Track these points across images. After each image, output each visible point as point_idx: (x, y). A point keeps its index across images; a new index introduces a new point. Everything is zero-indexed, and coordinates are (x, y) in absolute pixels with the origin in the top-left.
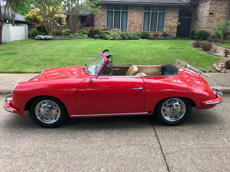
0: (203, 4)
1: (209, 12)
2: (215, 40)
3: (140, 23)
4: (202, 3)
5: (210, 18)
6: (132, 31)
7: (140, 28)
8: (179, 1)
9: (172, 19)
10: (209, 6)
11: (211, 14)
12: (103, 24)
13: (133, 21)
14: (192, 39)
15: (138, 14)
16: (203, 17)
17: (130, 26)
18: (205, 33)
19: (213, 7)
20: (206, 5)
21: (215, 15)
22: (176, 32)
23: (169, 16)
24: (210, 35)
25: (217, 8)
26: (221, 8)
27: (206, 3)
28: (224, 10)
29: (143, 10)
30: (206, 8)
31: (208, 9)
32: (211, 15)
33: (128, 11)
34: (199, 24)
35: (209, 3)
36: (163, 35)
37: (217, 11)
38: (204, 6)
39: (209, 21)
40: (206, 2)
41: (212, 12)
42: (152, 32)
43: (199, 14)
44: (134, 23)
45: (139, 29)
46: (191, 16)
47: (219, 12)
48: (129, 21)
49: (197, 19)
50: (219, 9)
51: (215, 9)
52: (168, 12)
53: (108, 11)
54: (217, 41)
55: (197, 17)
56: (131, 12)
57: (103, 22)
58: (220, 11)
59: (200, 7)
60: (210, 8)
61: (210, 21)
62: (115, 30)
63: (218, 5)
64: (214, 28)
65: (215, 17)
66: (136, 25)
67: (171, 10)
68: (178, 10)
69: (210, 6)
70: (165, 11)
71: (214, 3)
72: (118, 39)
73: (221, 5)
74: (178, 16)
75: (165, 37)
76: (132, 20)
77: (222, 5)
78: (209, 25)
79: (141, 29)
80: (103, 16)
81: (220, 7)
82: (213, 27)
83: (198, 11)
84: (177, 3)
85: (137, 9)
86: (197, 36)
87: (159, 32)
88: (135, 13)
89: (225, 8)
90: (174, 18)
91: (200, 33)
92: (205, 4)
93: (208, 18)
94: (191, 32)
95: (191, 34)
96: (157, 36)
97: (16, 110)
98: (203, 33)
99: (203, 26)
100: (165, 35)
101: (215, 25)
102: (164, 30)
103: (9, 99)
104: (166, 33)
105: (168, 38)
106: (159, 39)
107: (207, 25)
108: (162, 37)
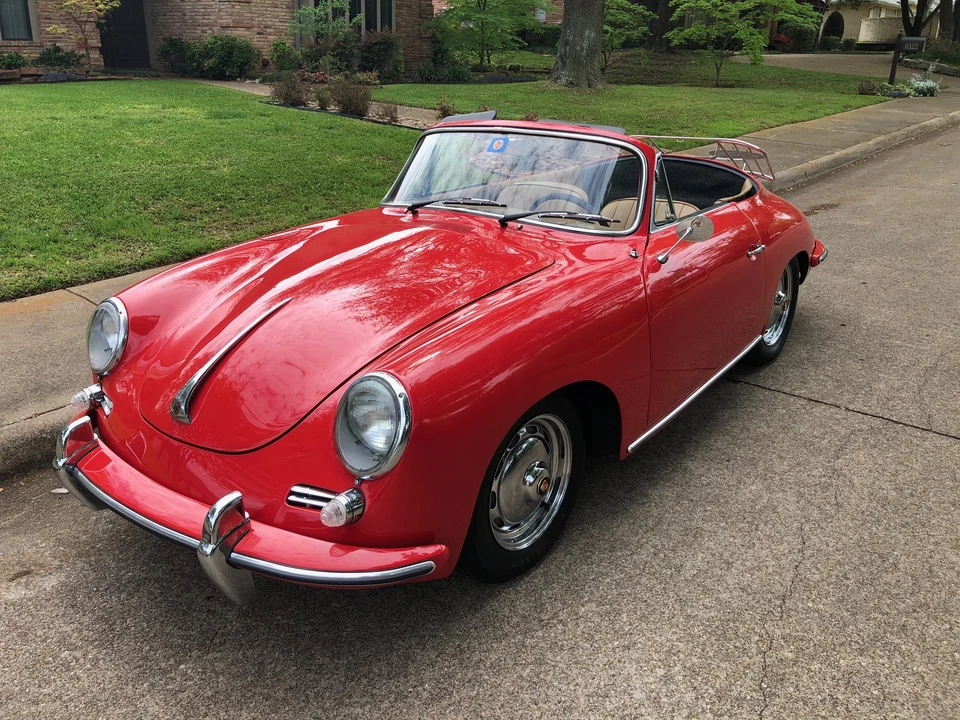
18: (240, 49)
22: (97, 42)
24: (259, 54)
34: (187, 6)
36: (42, 60)
64: (259, 26)
75: (58, 67)
78: (239, 14)
82: (254, 23)
86: (208, 63)
87: (13, 43)
91: (222, 47)
94: (155, 45)
95: (165, 54)
96: (17, 66)
97: (438, 547)
98: (233, 47)
99: (212, 17)
100: (57, 59)
101: (263, 15)
102: (57, 32)
103: (337, 506)
104: (58, 49)
105: (87, 72)
106: (36, 79)
107: (233, 13)
108: (54, 71)
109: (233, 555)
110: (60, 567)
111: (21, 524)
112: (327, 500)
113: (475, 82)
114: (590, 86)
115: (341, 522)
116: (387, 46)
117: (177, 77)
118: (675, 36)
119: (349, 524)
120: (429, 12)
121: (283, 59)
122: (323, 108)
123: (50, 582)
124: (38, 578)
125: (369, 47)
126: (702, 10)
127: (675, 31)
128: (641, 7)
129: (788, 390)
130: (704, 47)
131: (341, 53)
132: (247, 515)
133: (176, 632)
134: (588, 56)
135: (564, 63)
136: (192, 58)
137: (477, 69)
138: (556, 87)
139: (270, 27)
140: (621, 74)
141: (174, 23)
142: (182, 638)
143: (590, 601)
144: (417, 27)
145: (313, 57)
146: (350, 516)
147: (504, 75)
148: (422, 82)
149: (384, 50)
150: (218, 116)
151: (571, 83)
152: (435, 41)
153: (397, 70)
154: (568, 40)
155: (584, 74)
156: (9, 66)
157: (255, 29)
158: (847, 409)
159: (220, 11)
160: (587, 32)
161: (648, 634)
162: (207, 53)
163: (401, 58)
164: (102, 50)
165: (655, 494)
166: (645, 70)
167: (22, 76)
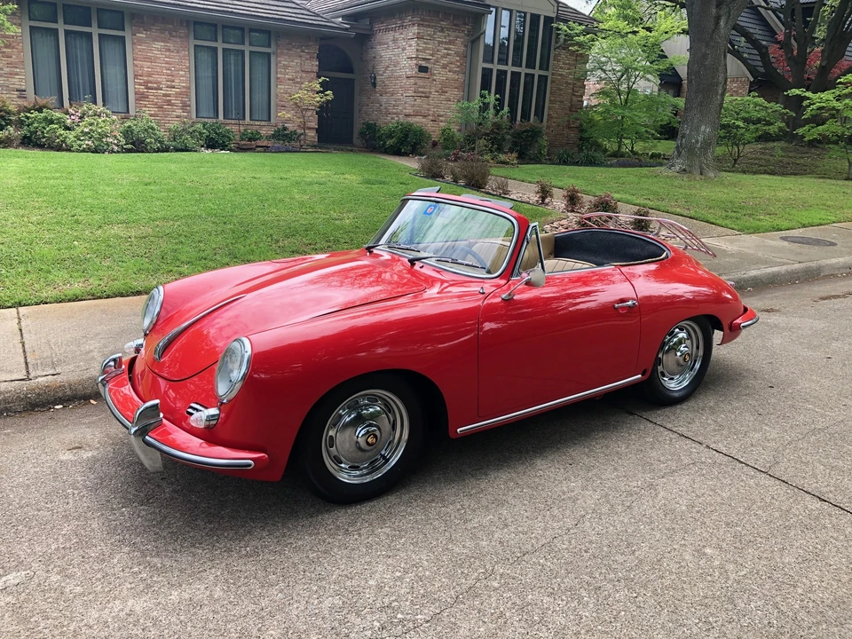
0: (390, 36)
1: (416, 65)
2: (454, 154)
3: (183, 87)
4: (387, 30)
5: (420, 83)
6: (151, 115)
7: (185, 106)
8: (316, 18)
9: (297, 78)
10: (413, 43)
11: (423, 69)
12: (16, 82)
13: (150, 79)
14: (371, 151)
15: (169, 50)
16: (397, 78)
17: (141, 97)
18: (415, 132)
19: (425, 49)
20: (403, 39)
21: (435, 75)
22: (314, 124)
23: (286, 67)
24: (430, 137)
25: (438, 51)
26: (446, 51)
27: (402, 34)
28: (457, 61)
29: (187, 36)
30: (404, 49)
31: (411, 51)
32: (422, 75)
33: (127, 34)
34: (384, 99)
35: (414, 34)
36: (273, 136)
37: (437, 61)
38: (395, 40)
39: (419, 92)
40: (401, 31)
41: (423, 63)
42: (233, 122)
43: (380, 68)
44: (155, 85)
45: (179, 112)
46: (351, 70)
47: (444, 67)
48: (136, 76)
49: (374, 85)
50: (443, 57)
51: (432, 55)
52: (282, 53)
53: (32, 28)
54: (459, 158)
55: (375, 78)
56: (141, 41)
57: (12, 74)
58: (444, 61)
59: (381, 44)
60: (417, 50)
61: (422, 93)
62: (90, 112)
63: (440, 42)
64: (433, 116)
65: (435, 80)
66: (165, 95)
67: (291, 44)
68: (315, 50)
69: (418, 45)
70: (269, 46)
71: (429, 35)
72: (116, 148)
73: (446, 43)
74: (316, 69)
75: (285, 141)
76: (150, 75)
77: (450, 42)
78: (419, 106)
79: (189, 112)
80: (13, 48)
81: (446, 49)
82: (430, 112)
83: (375, 58)
84: (310, 22)
85: (162, 31)
86: (389, 142)
87: (257, 123)
88: (159, 45)
89: (457, 54)
90: (304, 75)
91: (401, 130)
92: (397, 35)
93: (415, 84)
94: (358, 127)
95: (362, 134)
96: (255, 140)
97: (262, 455)
98: (409, 131)
99: (400, 108)
100: (283, 136)
101: (437, 106)
102: (285, 116)
103: (202, 416)
104: (285, 129)
105: (301, 146)
106: (266, 149)
107: (414, 105)
108: (279, 144)
109: (147, 437)
110: (98, 448)
111: (94, 423)
112: (197, 410)
113: (607, 166)
114: (701, 174)
115: (202, 425)
116: (534, 134)
117: (367, 152)
118: (809, 132)
119: (207, 427)
120: (579, 107)
121: (448, 141)
122: (455, 181)
123: (87, 455)
124: (83, 451)
125: (519, 134)
126: (835, 110)
127: (807, 127)
128: (778, 105)
129: (669, 426)
130: (836, 143)
131: (495, 138)
132: (162, 415)
133: (134, 492)
134: (702, 147)
135: (679, 153)
136: (380, 138)
137: (615, 155)
138: (670, 173)
139: (442, 116)
140: (756, 164)
141: (373, 112)
142: (134, 495)
143: (389, 527)
144: (566, 119)
145: (470, 140)
146: (208, 423)
147: (637, 161)
148: (559, 164)
149: (531, 136)
150: (368, 182)
151: (684, 170)
152: (581, 130)
153: (540, 153)
154: (685, 134)
155: (697, 162)
156: (250, 140)
157: (431, 117)
158: (708, 447)
159: (405, 103)
160: (703, 128)
161: (409, 553)
162: (390, 136)
163: (545, 143)
164: (317, 130)
165: (493, 475)
166: (781, 161)
167: (257, 147)
